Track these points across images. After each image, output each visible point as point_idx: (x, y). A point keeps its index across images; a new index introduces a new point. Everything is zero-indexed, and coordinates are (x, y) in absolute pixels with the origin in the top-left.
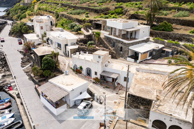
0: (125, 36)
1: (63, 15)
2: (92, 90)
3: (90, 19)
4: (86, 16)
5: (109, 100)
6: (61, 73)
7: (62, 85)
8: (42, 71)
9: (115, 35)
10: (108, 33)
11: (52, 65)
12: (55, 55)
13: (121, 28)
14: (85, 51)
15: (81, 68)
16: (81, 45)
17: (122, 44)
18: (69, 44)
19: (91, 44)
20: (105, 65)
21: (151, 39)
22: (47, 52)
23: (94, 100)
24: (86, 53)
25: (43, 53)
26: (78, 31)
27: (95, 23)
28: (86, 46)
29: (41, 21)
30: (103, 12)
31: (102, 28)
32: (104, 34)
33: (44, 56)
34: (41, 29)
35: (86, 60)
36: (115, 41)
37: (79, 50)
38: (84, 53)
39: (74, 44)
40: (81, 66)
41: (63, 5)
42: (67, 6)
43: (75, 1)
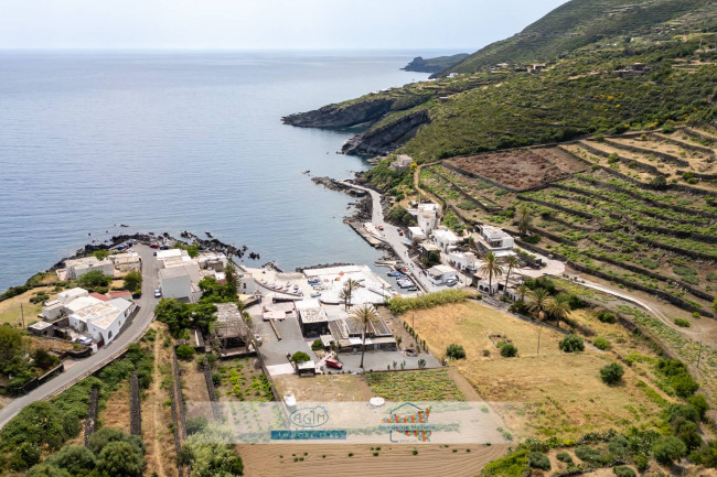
0: (492, 244)
1: (450, 206)
2: (459, 275)
3: (474, 221)
4: (473, 215)
6: (440, 263)
7: (439, 269)
9: (486, 242)
10: (483, 239)
11: (435, 258)
14: (460, 250)
16: (459, 246)
17: (486, 249)
18: (449, 244)
19: (466, 246)
20: (470, 261)
21: (514, 247)
22: (433, 249)
23: (459, 281)
26: (460, 233)
27: (477, 225)
28: (462, 247)
31: (480, 233)
32: (477, 238)
33: (430, 251)
34: (426, 225)
35: (458, 257)
36: (484, 246)
37: (455, 250)
39: (454, 245)
40: (455, 261)
41: (454, 185)
42: (458, 189)
43: (473, 182)
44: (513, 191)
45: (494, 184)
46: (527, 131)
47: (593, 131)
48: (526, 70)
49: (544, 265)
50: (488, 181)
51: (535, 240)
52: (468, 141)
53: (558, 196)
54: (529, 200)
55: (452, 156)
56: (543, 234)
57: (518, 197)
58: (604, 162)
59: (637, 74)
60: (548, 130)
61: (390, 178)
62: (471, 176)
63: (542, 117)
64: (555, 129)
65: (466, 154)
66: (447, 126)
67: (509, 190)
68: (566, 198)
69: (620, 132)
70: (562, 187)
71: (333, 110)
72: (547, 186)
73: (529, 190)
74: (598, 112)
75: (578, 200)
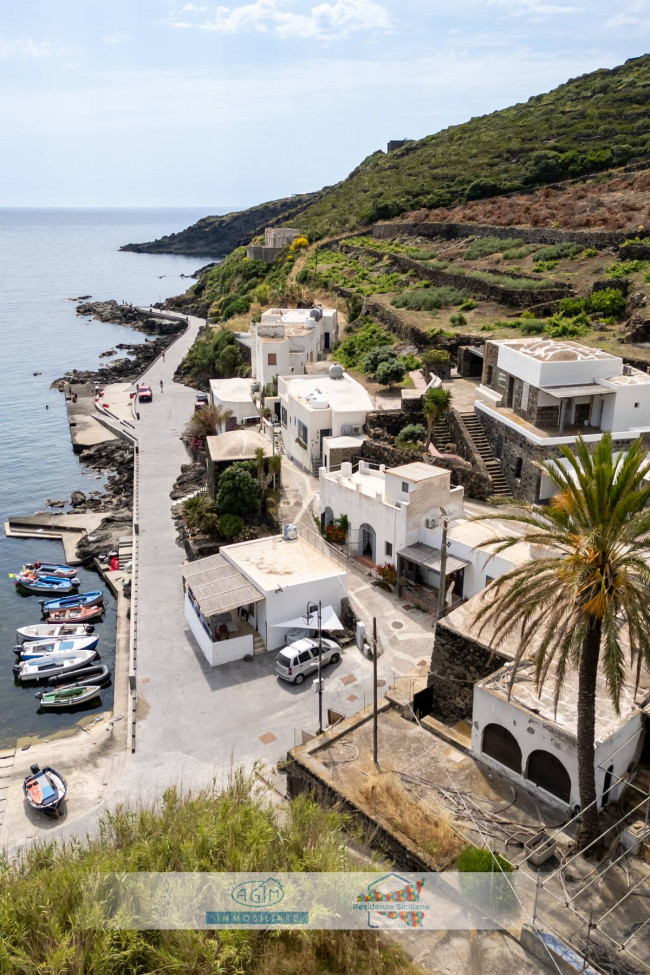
0: (547, 417)
1: (375, 309)
2: (358, 606)
3: (458, 335)
4: (453, 321)
5: (404, 652)
7: (255, 568)
8: (215, 515)
9: (518, 410)
10: (497, 397)
11: (247, 498)
12: (269, 466)
13: (536, 384)
14: (378, 457)
15: (345, 523)
16: (376, 437)
17: (521, 446)
18: (335, 430)
19: (412, 436)
20: (424, 519)
22: (244, 451)
23: (353, 642)
24: (377, 468)
25: (230, 452)
26: (391, 381)
27: (467, 351)
28: (392, 442)
29: (278, 331)
30: (539, 302)
31: (484, 375)
33: (229, 463)
34: (269, 364)
35: (361, 494)
36: (503, 434)
37: (353, 457)
38: (372, 467)
39: (353, 432)
40: (346, 516)
41: (397, 262)
42: (406, 269)
44: (603, 241)
45: (528, 238)
46: (607, 134)
50: (506, 235)
55: (402, 211)
57: (625, 254)
67: (583, 239)
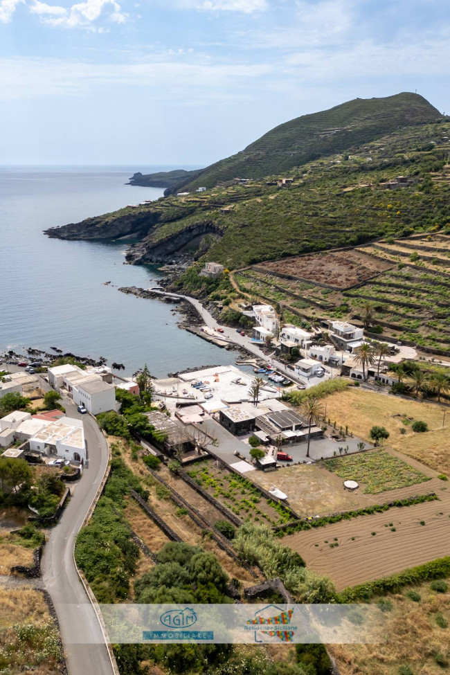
1: (284, 306)
2: (324, 367)
3: (317, 318)
4: (313, 313)
6: (303, 358)
7: (305, 363)
9: (339, 335)
10: (334, 333)
14: (317, 345)
16: (314, 341)
17: (342, 341)
18: (305, 339)
19: (322, 340)
20: (332, 354)
21: (364, 338)
27: (322, 321)
28: (318, 342)
30: (329, 308)
31: (330, 328)
32: (331, 333)
36: (338, 339)
40: (316, 354)
41: (277, 288)
42: (284, 291)
43: (294, 284)
44: (337, 290)
45: (316, 285)
46: (323, 237)
47: (382, 234)
48: (276, 184)
49: (398, 351)
50: (309, 282)
51: (379, 331)
52: (271, 248)
53: (380, 291)
54: (356, 296)
55: (260, 261)
56: (383, 325)
57: (345, 295)
58: (406, 261)
59: (402, 186)
60: (342, 235)
61: (204, 284)
62: (290, 278)
63: (332, 224)
64: (348, 235)
65: (272, 259)
66: (244, 235)
67: (332, 288)
68: (388, 292)
69: (407, 235)
70: (380, 284)
71: (98, 223)
72: (366, 283)
73: (351, 288)
74: (382, 218)
75: (401, 293)
